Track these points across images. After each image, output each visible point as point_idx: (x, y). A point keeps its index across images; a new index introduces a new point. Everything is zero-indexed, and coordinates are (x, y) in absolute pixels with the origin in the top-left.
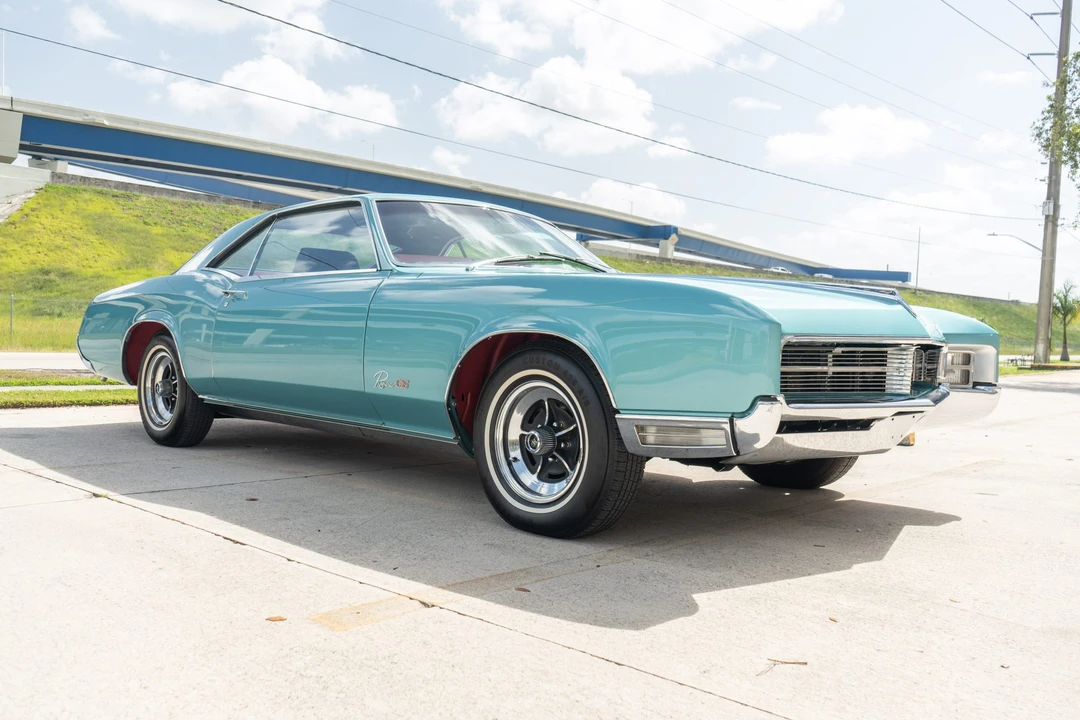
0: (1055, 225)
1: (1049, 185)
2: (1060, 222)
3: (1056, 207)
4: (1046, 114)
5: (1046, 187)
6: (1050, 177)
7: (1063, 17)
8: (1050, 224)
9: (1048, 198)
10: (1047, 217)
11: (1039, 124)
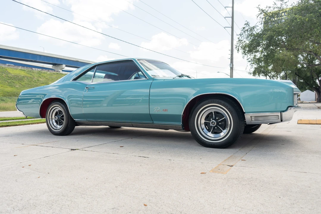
0: (233, 70)
1: (231, 60)
2: (234, 69)
3: (233, 65)
4: (238, 42)
5: (230, 60)
6: (231, 58)
7: (232, 18)
8: (232, 69)
9: (231, 63)
10: (231, 68)
11: (236, 45)
